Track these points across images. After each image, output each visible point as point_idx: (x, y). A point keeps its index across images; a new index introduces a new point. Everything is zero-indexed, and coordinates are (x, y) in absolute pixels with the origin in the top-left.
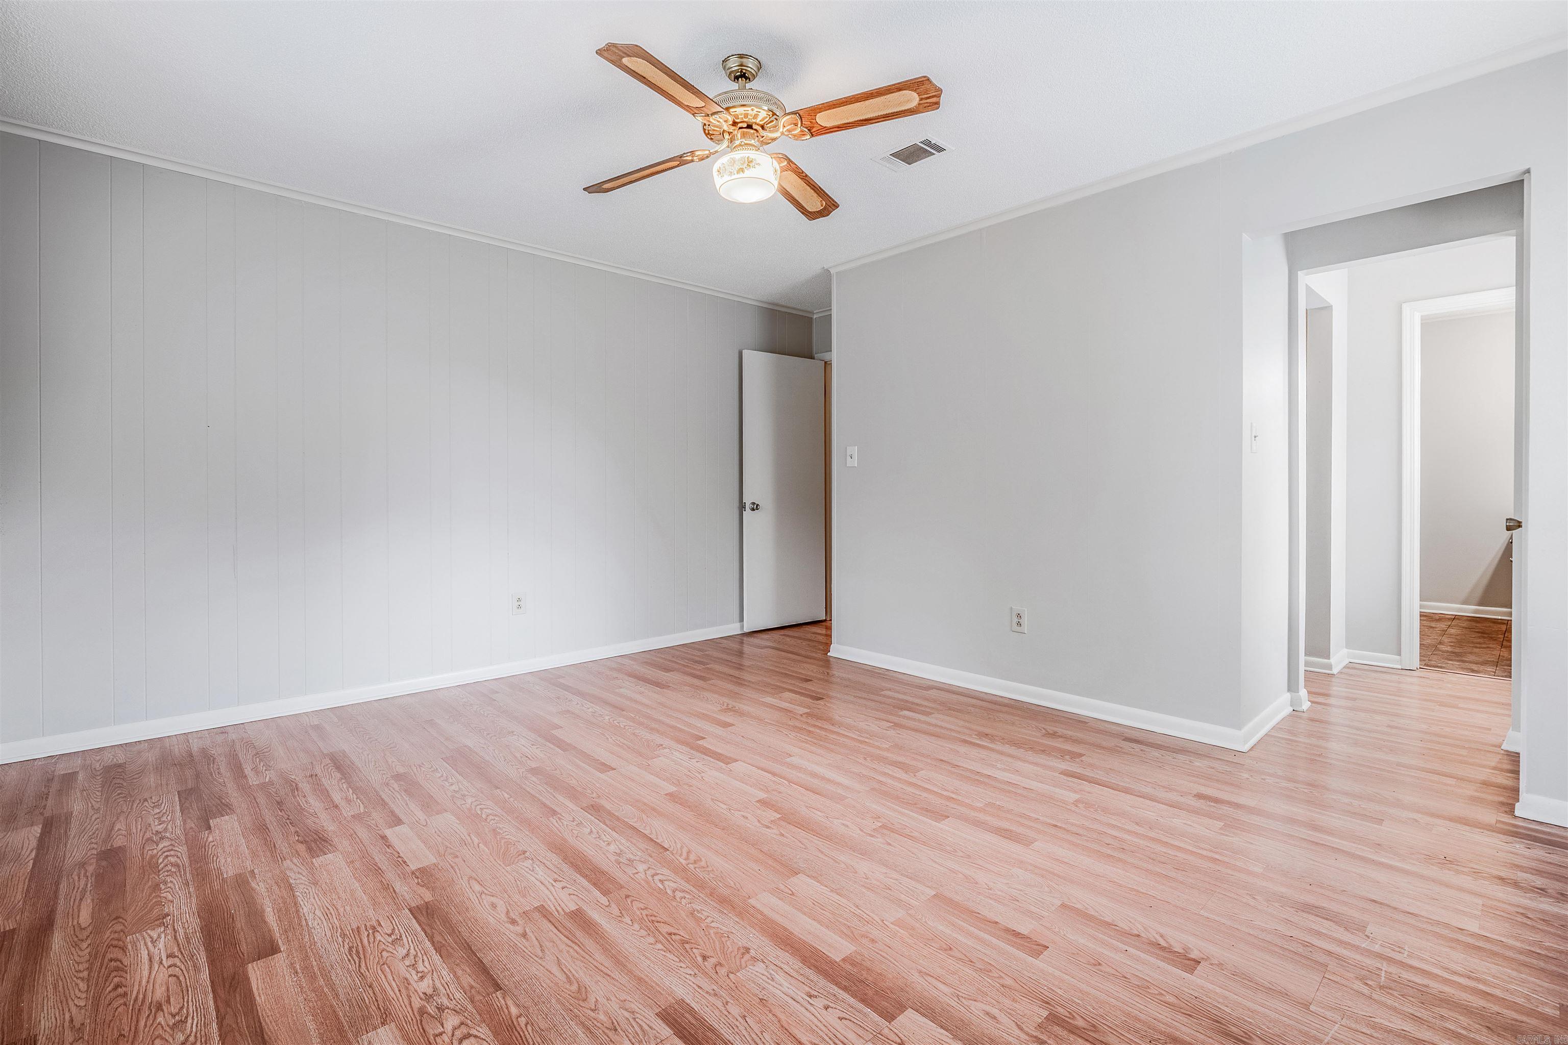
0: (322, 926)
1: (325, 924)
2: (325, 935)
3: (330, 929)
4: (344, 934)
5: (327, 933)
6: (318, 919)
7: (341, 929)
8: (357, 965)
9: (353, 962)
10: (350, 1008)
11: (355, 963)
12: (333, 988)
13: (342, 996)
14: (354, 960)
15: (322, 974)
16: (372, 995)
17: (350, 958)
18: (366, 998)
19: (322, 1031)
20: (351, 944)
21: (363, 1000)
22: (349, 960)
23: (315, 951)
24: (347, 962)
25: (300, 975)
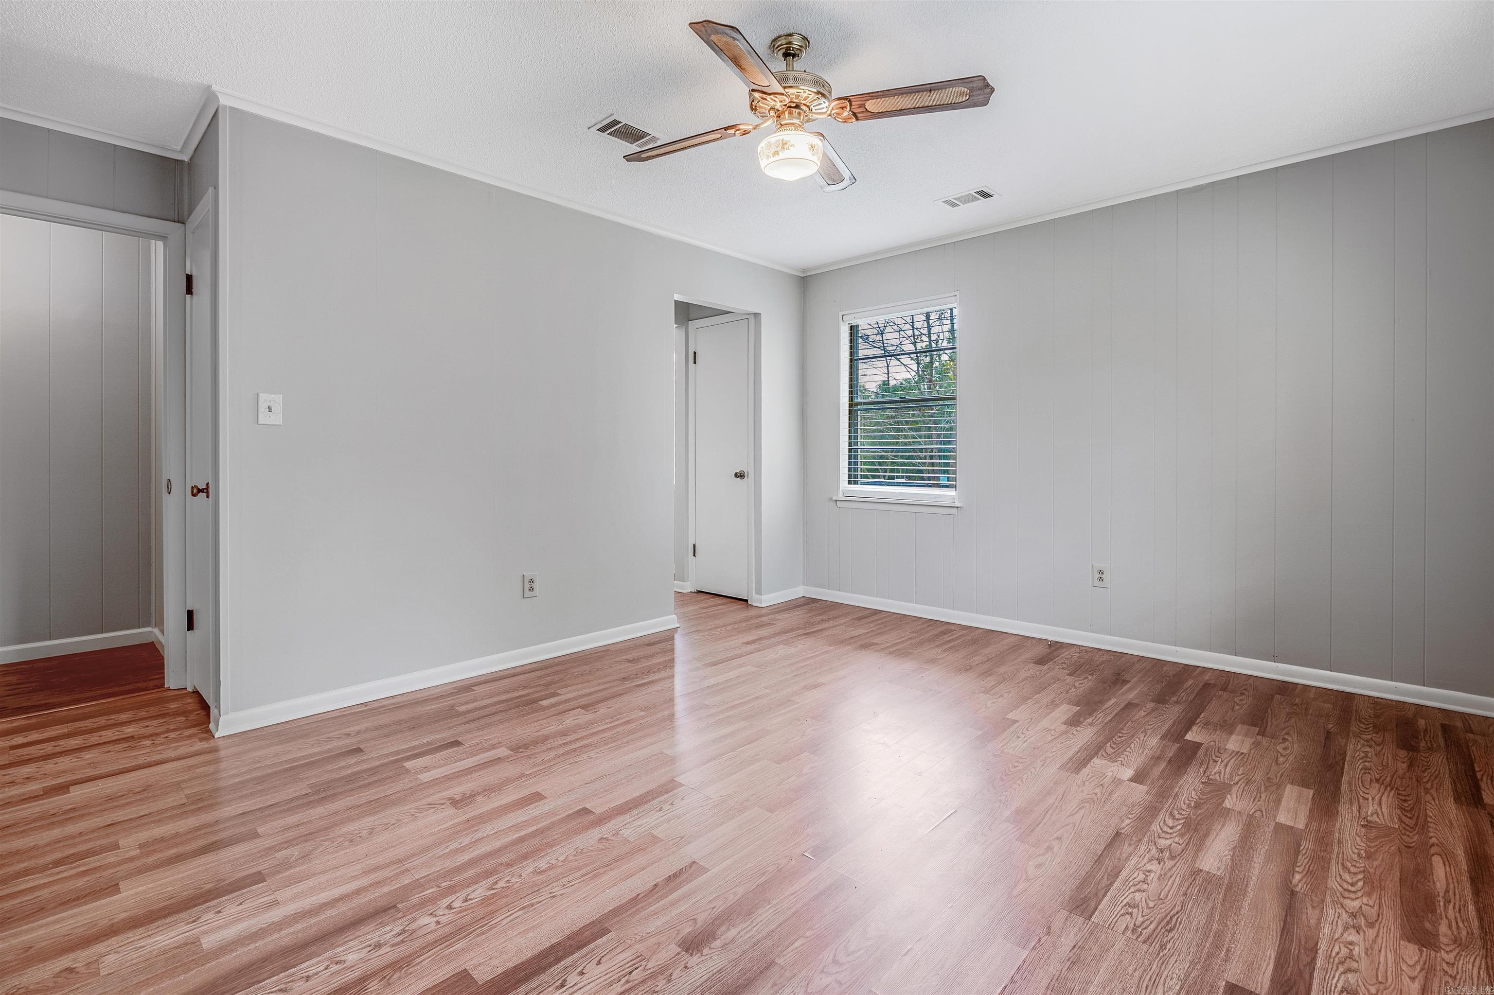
0: (1170, 972)
1: (1166, 972)
2: (1176, 962)
3: (1167, 963)
4: (1161, 947)
5: (1173, 962)
6: (1166, 986)
7: (1158, 954)
8: (1178, 915)
9: (1179, 920)
10: (1212, 894)
11: (1178, 917)
12: (1211, 915)
13: (1210, 905)
14: (1177, 920)
15: (1210, 931)
16: (1190, 889)
17: (1178, 925)
18: (1196, 891)
19: (1242, 897)
20: (1166, 934)
21: (1199, 891)
22: (1180, 923)
23: (1198, 955)
24: (1182, 924)
25: (1226, 945)
